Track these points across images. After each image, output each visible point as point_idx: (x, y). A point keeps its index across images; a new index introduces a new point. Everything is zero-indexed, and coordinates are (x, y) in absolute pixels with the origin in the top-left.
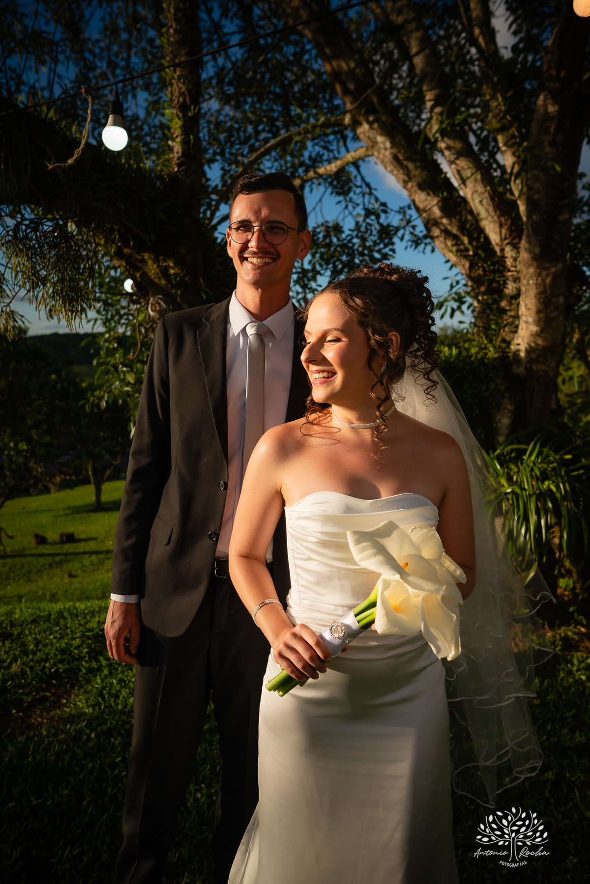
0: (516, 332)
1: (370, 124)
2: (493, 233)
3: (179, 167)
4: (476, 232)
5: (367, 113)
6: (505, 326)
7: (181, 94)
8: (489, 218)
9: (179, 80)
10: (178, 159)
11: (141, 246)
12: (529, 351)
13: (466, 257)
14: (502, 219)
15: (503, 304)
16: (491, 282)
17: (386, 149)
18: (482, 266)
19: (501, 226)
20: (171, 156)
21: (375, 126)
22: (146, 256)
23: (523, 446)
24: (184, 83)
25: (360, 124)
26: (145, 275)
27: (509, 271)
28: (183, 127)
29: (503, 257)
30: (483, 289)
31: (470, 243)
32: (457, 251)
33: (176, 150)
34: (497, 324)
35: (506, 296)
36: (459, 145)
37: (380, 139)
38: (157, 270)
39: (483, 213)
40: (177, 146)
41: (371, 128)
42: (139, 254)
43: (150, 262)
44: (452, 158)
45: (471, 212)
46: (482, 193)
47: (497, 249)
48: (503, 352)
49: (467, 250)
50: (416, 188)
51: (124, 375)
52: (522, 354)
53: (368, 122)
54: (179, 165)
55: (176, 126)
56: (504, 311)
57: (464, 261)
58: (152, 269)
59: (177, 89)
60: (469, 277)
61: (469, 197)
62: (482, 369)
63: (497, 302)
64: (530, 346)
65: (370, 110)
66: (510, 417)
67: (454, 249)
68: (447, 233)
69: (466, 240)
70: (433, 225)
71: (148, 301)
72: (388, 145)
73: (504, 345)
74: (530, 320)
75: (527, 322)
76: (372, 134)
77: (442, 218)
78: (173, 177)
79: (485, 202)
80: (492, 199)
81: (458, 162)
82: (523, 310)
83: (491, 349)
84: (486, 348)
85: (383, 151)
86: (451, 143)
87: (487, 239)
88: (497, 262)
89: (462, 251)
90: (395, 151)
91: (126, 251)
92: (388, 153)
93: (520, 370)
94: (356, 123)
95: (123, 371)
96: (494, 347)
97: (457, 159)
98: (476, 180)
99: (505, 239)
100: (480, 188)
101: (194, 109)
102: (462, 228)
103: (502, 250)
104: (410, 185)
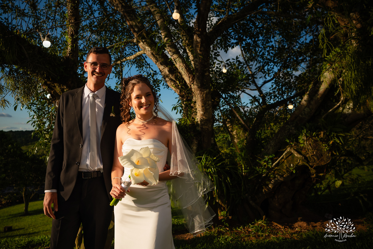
0: (197, 115)
1: (143, 42)
2: (187, 80)
3: (69, 55)
4: (181, 80)
5: (142, 39)
6: (193, 113)
7: (72, 31)
8: (185, 75)
9: (71, 27)
10: (69, 52)
11: (54, 81)
12: (201, 121)
13: (178, 88)
14: (190, 75)
15: (192, 105)
16: (187, 97)
17: (149, 51)
18: (184, 92)
19: (189, 77)
20: (67, 51)
21: (145, 43)
22: (56, 84)
23: (201, 157)
24: (72, 28)
25: (140, 42)
26: (55, 92)
27: (193, 93)
28: (72, 41)
29: (191, 88)
30: (185, 100)
31: (179, 83)
32: (175, 86)
33: (69, 49)
34: (190, 112)
35: (193, 102)
36: (174, 50)
37: (147, 47)
38: (60, 90)
39: (183, 73)
40: (69, 48)
41: (143, 44)
42: (53, 84)
43: (57, 87)
44: (172, 54)
45: (179, 73)
46: (182, 66)
47: (189, 85)
48: (193, 122)
49: (179, 86)
50: (160, 64)
51: (45, 135)
52: (199, 123)
53: (142, 42)
54: (70, 54)
55: (69, 41)
56: (192, 107)
57: (177, 90)
58: (58, 89)
59: (70, 29)
60: (180, 95)
61: (178, 67)
62: (186, 129)
63: (190, 104)
64: (201, 119)
65: (143, 38)
66: (196, 146)
67: (174, 85)
68: (171, 80)
69: (178, 82)
70: (166, 77)
71: (56, 102)
72: (150, 49)
73: (193, 120)
74: (200, 109)
75: (199, 110)
76: (144, 46)
77: (169, 74)
78: (67, 58)
79: (183, 69)
80: (186, 68)
81: (173, 56)
82: (197, 107)
83: (188, 121)
84: (187, 121)
85: (148, 52)
86: (171, 50)
87: (185, 82)
88: (189, 90)
89: (177, 86)
90: (152, 52)
91: (48, 83)
92: (149, 52)
93: (199, 129)
94: (138, 42)
95: (44, 133)
96: (189, 120)
97: (173, 55)
98: (180, 62)
99: (191, 82)
100: (181, 64)
101: (76, 36)
102: (176, 78)
103: (190, 86)
104: (158, 63)
